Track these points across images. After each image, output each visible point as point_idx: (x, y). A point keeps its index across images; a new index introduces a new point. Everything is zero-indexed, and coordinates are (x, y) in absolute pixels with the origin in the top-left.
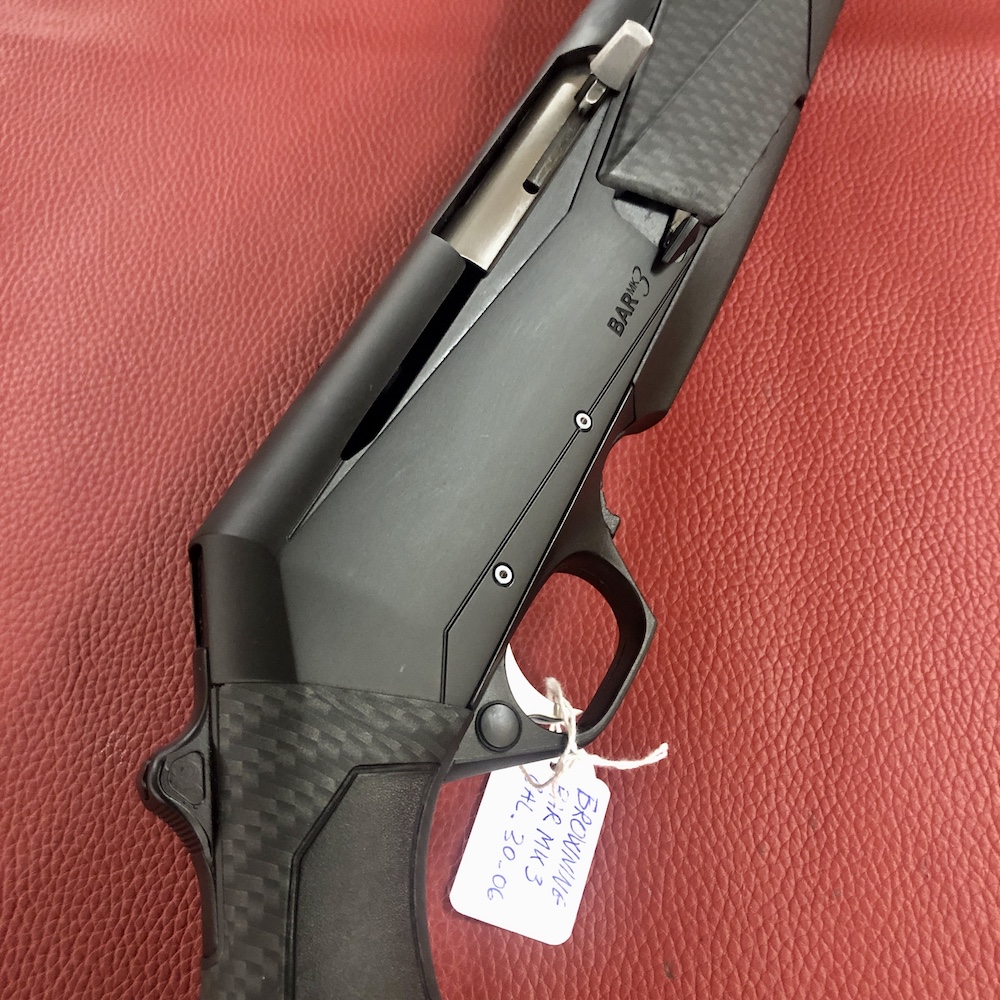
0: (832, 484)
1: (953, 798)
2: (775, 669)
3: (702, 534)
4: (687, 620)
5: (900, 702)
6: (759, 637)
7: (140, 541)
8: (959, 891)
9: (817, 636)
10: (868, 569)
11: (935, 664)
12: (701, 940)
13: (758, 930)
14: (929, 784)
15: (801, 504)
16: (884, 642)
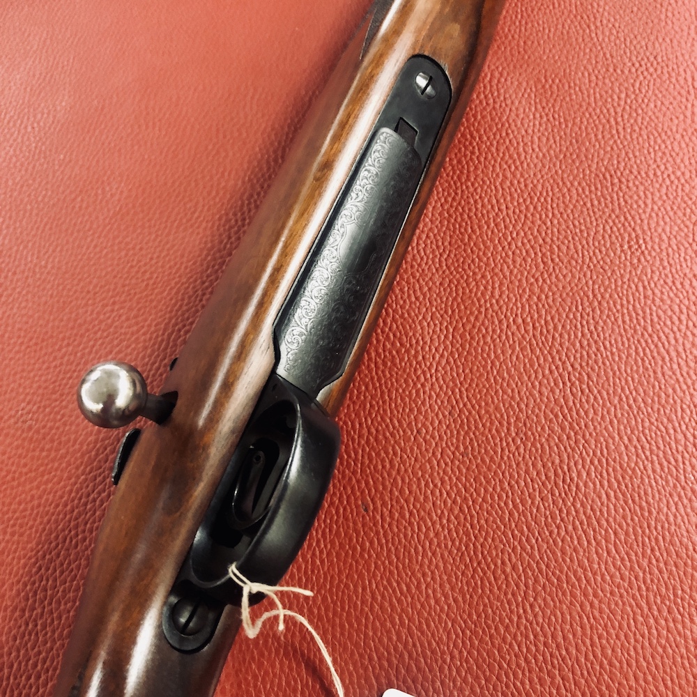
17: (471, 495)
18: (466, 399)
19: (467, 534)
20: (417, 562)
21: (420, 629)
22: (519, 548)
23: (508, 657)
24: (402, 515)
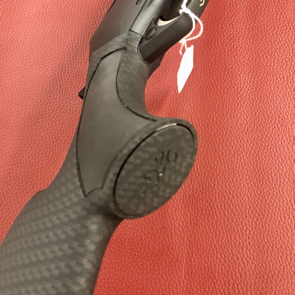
0: (260, 27)
1: (289, 106)
2: (243, 77)
3: (224, 42)
4: (220, 65)
5: (276, 83)
6: (239, 69)
7: (72, 53)
8: (289, 128)
9: (254, 68)
10: (269, 49)
11: (286, 73)
12: (223, 142)
13: (238, 139)
14: (283, 103)
15: (251, 33)
16: (272, 68)
17: (259, 146)
18: (258, 108)
19: (256, 161)
20: (236, 171)
21: (237, 195)
22: (278, 167)
23: (272, 208)
24: (230, 153)
